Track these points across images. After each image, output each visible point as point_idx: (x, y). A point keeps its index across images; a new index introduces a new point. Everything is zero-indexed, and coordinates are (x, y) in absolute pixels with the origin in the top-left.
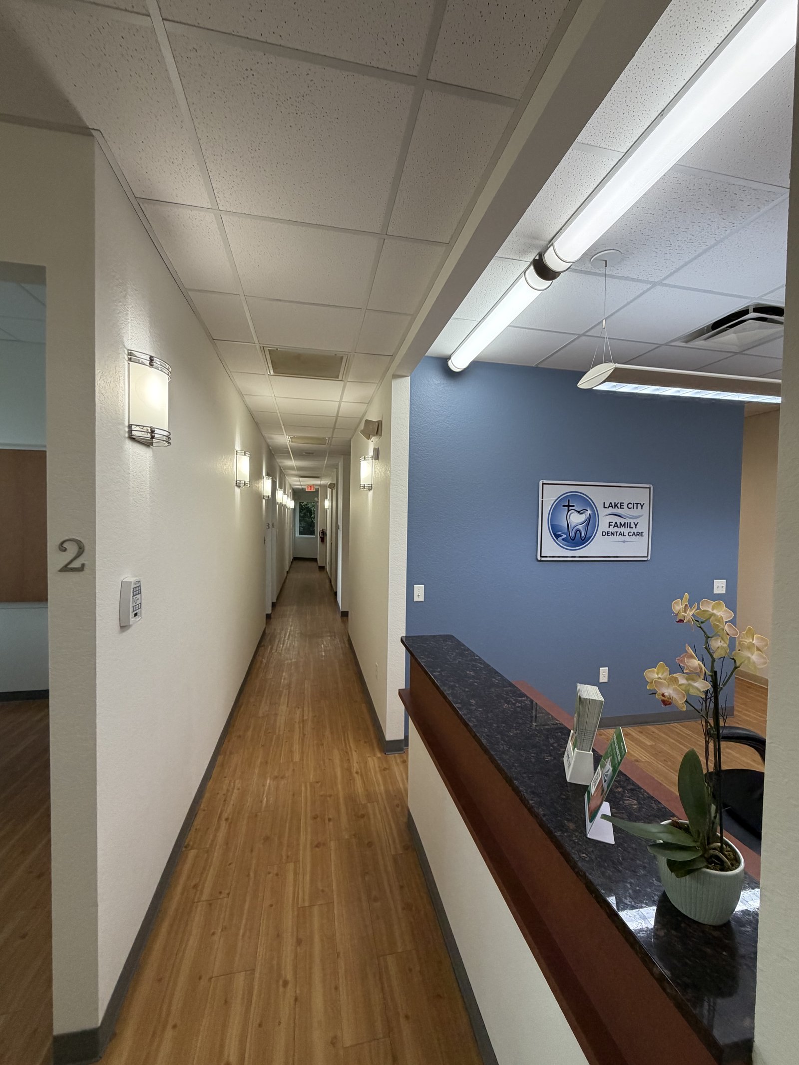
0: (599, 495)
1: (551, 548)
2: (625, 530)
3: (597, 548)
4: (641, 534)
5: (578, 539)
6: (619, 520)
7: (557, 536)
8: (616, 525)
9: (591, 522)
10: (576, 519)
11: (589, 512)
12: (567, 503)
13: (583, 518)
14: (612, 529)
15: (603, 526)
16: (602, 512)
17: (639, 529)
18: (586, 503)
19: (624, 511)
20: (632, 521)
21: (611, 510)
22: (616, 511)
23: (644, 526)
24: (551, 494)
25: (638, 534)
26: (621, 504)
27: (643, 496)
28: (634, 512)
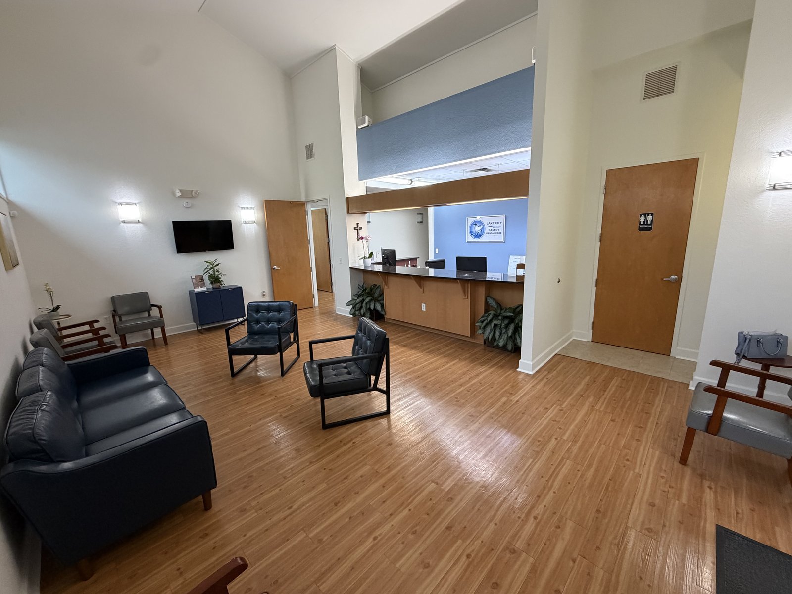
0: (485, 220)
1: (470, 238)
2: (495, 232)
3: (484, 238)
4: (501, 233)
5: (478, 236)
6: (492, 228)
7: (472, 235)
8: (491, 230)
9: (483, 229)
10: (478, 229)
11: (482, 226)
12: (475, 223)
13: (480, 228)
14: (490, 232)
15: (487, 231)
16: (486, 226)
17: (500, 231)
18: (480, 222)
19: (494, 225)
20: (497, 228)
21: (489, 225)
22: (491, 225)
23: (502, 230)
24: (470, 221)
25: (499, 233)
26: (493, 223)
27: (502, 219)
28: (498, 225)
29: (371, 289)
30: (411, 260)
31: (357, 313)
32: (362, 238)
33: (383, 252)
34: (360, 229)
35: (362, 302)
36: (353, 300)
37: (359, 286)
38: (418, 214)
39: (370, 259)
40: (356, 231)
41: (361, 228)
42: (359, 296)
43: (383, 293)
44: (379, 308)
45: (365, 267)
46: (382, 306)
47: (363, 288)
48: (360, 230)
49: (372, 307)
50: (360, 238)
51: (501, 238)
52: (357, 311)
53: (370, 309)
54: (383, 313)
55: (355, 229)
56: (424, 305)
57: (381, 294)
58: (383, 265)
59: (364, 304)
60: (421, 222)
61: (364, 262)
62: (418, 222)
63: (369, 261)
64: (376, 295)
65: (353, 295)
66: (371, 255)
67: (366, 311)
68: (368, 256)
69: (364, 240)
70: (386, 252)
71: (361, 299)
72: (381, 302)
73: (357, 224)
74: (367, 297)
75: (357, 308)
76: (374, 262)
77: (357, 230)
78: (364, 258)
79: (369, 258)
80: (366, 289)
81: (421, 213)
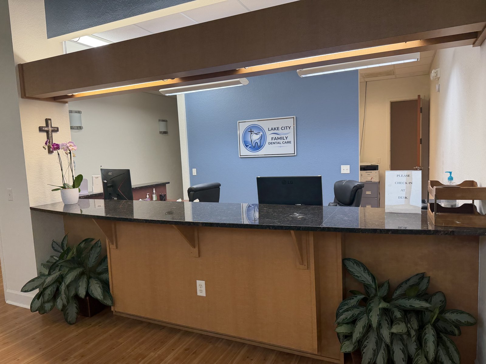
0: (266, 125)
1: (245, 151)
2: (281, 141)
3: (266, 150)
4: (290, 142)
5: (257, 147)
6: (277, 136)
7: (247, 146)
8: (275, 139)
9: (263, 138)
10: (255, 137)
11: (261, 133)
12: (250, 130)
13: (258, 136)
14: (273, 141)
15: (269, 140)
16: (268, 133)
17: (288, 140)
18: (259, 129)
19: (280, 131)
20: (284, 136)
21: (272, 132)
22: (275, 132)
23: (291, 138)
24: (243, 127)
25: (288, 142)
26: (278, 128)
27: (290, 122)
28: (285, 131)
29: (80, 251)
30: (157, 186)
31: (48, 306)
32: (57, 147)
33: (105, 174)
34: (53, 131)
35: (60, 280)
36: (41, 275)
37: (55, 245)
38: (159, 120)
39: (77, 190)
40: (45, 134)
41: (56, 130)
42: (52, 267)
43: (106, 257)
44: (97, 292)
45: (66, 206)
46: (106, 285)
47: (62, 247)
48: (54, 134)
49: (82, 293)
50: (53, 148)
51: (289, 149)
52: (48, 301)
53: (76, 297)
54: (108, 302)
55: (41, 129)
56: (203, 283)
57: (103, 259)
58: (105, 199)
59: (63, 288)
60: (165, 133)
61: (64, 197)
62: (161, 132)
63: (74, 194)
64: (92, 261)
65: (41, 264)
66: (78, 181)
67: (68, 302)
68: (71, 184)
69: (61, 151)
70: (110, 174)
71: (56, 274)
72: (104, 276)
73: (47, 120)
74: (71, 269)
75: (46, 297)
76: (85, 193)
77: (47, 132)
78: (64, 187)
79: (74, 186)
80: (68, 250)
81: (164, 119)
